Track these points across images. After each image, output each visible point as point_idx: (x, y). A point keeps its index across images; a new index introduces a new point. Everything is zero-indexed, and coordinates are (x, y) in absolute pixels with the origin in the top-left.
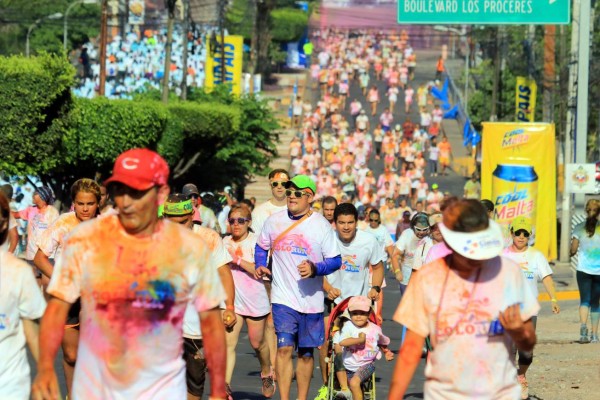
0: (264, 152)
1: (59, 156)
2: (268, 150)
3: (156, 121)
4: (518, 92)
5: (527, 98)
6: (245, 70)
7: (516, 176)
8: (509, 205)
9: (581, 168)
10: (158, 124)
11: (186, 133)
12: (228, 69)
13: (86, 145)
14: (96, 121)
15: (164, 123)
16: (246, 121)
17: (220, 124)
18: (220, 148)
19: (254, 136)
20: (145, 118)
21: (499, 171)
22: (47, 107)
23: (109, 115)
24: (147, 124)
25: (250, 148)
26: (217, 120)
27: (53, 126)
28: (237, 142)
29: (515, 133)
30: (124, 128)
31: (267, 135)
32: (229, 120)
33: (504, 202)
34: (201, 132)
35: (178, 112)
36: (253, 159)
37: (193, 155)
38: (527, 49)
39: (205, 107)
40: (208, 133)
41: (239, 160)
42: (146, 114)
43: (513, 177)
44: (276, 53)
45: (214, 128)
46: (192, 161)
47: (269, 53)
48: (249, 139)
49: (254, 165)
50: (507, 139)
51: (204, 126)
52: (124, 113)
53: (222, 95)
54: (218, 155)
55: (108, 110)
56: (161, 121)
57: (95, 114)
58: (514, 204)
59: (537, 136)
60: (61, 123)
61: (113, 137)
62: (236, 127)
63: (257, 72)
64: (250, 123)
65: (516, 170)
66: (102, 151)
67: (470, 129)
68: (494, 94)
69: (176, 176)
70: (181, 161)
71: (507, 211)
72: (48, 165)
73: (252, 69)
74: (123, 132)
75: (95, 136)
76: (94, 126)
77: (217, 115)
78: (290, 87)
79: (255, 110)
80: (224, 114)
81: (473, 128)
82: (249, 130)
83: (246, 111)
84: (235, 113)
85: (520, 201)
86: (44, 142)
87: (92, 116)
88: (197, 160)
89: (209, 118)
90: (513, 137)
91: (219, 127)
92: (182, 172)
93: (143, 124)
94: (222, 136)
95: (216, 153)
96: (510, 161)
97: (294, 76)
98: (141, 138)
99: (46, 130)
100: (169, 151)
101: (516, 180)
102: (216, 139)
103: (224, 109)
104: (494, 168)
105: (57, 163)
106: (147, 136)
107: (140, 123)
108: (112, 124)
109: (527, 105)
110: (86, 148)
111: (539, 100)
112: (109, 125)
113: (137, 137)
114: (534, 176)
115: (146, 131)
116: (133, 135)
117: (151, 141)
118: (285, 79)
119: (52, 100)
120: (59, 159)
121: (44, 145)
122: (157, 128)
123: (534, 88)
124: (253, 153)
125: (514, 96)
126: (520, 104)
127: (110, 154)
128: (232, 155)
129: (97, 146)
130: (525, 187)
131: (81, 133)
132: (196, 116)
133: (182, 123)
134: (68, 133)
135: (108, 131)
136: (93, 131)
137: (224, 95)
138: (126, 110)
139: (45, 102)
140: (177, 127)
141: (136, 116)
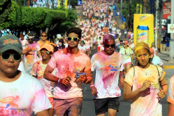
0: (73, 23)
1: (11, 23)
2: (75, 23)
3: (44, 13)
4: (137, 8)
5: (139, 9)
6: (68, 5)
7: (143, 28)
8: (141, 37)
9: (172, 25)
10: (44, 14)
11: (53, 18)
12: (64, 3)
13: (23, 20)
15: (46, 14)
16: (69, 15)
18: (62, 22)
19: (71, 19)
20: (41, 12)
21: (139, 27)
22: (2, 5)
23: (30, 12)
24: (41, 14)
25: (70, 22)
26: (62, 14)
27: (5, 12)
28: (66, 21)
29: (143, 17)
30: (34, 16)
31: (74, 19)
32: (64, 14)
33: (140, 36)
34: (57, 18)
35: (51, 12)
37: (55, 24)
39: (58, 11)
40: (59, 18)
41: (67, 26)
42: (40, 11)
43: (143, 29)
45: (61, 17)
47: (73, 1)
48: (70, 20)
50: (141, 19)
51: (58, 16)
52: (34, 11)
54: (62, 24)
55: (30, 10)
56: (45, 13)
57: (26, 11)
60: (8, 11)
61: (31, 18)
62: (66, 16)
63: (71, 5)
65: (143, 27)
66: (28, 22)
68: (129, 9)
69: (51, 30)
70: (52, 26)
71: (141, 38)
72: (7, 26)
74: (34, 17)
75: (26, 18)
76: (25, 15)
77: (61, 13)
78: (78, 9)
79: (71, 13)
80: (63, 13)
83: (69, 13)
84: (66, 13)
85: (144, 35)
86: (2, 17)
87: (25, 12)
88: (56, 26)
89: (59, 14)
90: (142, 18)
91: (62, 16)
92: (53, 28)
93: (40, 14)
94: (63, 18)
95: (61, 23)
96: (142, 25)
97: (79, 7)
98: (39, 18)
99: (2, 13)
100: (48, 23)
101: (143, 30)
102: (61, 20)
103: (63, 12)
104: (137, 26)
105: (10, 25)
106: (41, 18)
107: (39, 14)
108: (31, 14)
109: (139, 11)
110: (23, 22)
112: (30, 15)
113: (38, 18)
114: (148, 29)
115: (41, 16)
116: (37, 18)
117: (42, 19)
118: (77, 7)
119: (4, 2)
120: (11, 24)
122: (44, 15)
124: (71, 24)
127: (30, 23)
128: (65, 24)
129: (26, 21)
130: (146, 32)
131: (22, 17)
132: (56, 13)
133: (52, 15)
134: (10, 14)
135: (29, 16)
136: (25, 16)
137: (63, 9)
138: (35, 10)
139: (2, 3)
140: (50, 16)
141: (38, 12)
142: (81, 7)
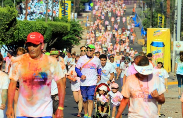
0: (78, 37)
1: (12, 39)
2: (79, 37)
4: (158, 19)
5: (161, 20)
6: (72, 12)
7: (158, 45)
8: (155, 54)
9: (178, 43)
10: (44, 29)
11: (53, 32)
12: (66, 11)
14: (24, 28)
15: (46, 28)
16: (72, 28)
17: (64, 29)
18: (64, 36)
19: (74, 32)
20: (40, 27)
21: (152, 44)
22: (9, 23)
23: (28, 26)
24: (41, 28)
25: (73, 36)
26: (63, 27)
27: (11, 30)
28: (69, 34)
29: (157, 32)
30: (33, 30)
31: (79, 32)
32: (66, 27)
34: (58, 31)
35: (50, 25)
36: (74, 40)
37: (55, 38)
38: (161, 5)
39: (59, 23)
40: (60, 31)
41: (70, 40)
44: (81, 6)
45: (62, 30)
46: (55, 40)
47: (79, 6)
48: (73, 33)
49: (75, 42)
50: (155, 33)
51: (59, 29)
53: (65, 20)
54: (63, 38)
55: (28, 24)
56: (45, 28)
57: (24, 25)
58: (157, 54)
59: (165, 32)
60: (13, 28)
62: (69, 30)
63: (75, 12)
64: (73, 29)
65: (158, 43)
67: (143, 30)
68: (151, 19)
69: (50, 45)
70: (51, 41)
71: (155, 56)
72: (9, 42)
73: (74, 11)
75: (24, 32)
76: (24, 29)
77: (63, 26)
78: (86, 17)
79: (75, 24)
80: (65, 25)
81: (144, 30)
82: (73, 30)
83: (72, 25)
84: (69, 25)
85: (159, 53)
86: (8, 34)
87: (23, 26)
88: (57, 40)
89: (60, 27)
90: (157, 33)
91: (63, 30)
92: (52, 44)
93: (39, 29)
94: (64, 32)
95: (62, 38)
96: (156, 40)
97: (87, 14)
99: (8, 30)
100: (48, 37)
101: (158, 46)
102: (62, 33)
103: (65, 24)
104: (151, 43)
105: (12, 41)
107: (38, 28)
109: (161, 22)
110: (21, 36)
111: (165, 21)
112: (28, 29)
114: (164, 45)
115: (40, 31)
118: (84, 15)
119: (10, 21)
121: (8, 35)
122: (44, 30)
123: (163, 17)
124: (74, 38)
125: (157, 20)
126: (159, 22)
128: (67, 39)
129: (25, 36)
130: (161, 49)
131: (20, 32)
132: (56, 26)
133: (52, 28)
134: (15, 31)
135: (28, 31)
136: (23, 31)
137: (65, 19)
138: (34, 24)
139: (8, 22)
140: (50, 29)
141: (37, 26)
142: (90, 14)
